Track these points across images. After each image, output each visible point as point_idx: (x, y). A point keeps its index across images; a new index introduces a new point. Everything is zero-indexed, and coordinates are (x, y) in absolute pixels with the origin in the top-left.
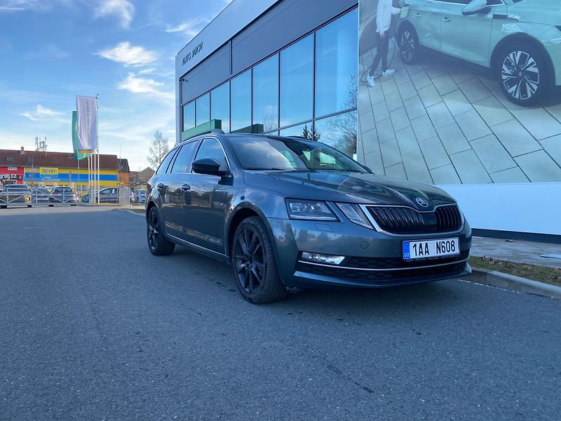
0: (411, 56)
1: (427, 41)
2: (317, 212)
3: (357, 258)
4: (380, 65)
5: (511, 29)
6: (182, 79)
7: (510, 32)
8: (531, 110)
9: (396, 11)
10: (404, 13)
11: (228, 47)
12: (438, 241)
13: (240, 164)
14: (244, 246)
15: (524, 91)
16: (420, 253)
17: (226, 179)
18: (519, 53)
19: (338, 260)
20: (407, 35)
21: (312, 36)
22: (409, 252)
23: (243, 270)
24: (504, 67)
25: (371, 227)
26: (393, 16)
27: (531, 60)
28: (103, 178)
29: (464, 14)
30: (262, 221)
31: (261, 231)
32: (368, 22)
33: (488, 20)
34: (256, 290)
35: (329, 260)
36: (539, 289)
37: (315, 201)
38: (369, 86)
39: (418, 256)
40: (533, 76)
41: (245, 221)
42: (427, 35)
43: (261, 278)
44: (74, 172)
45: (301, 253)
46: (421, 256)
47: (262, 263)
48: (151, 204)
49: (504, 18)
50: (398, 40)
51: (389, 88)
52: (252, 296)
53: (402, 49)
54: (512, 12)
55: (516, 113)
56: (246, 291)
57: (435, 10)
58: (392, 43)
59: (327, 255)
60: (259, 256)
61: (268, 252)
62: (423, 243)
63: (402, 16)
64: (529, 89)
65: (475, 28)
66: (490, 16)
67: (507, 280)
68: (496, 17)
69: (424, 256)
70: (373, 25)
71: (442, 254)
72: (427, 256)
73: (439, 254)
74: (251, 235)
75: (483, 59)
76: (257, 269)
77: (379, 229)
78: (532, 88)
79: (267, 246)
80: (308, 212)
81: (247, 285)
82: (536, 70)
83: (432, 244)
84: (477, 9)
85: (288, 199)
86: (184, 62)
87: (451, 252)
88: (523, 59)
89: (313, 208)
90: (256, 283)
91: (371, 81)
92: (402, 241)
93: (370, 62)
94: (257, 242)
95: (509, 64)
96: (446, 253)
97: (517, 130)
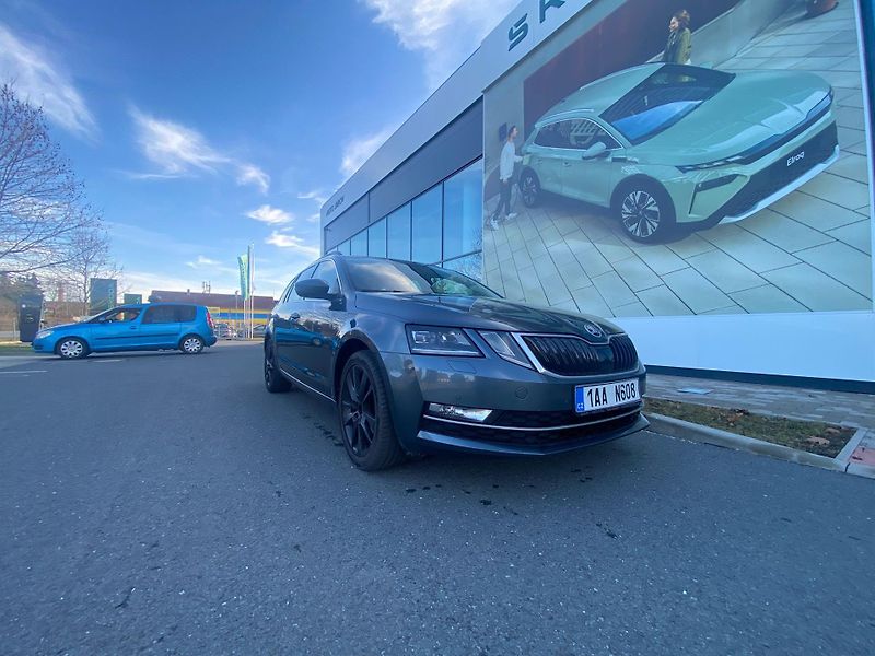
0: (532, 200)
1: (548, 185)
2: (451, 344)
3: (510, 412)
4: (504, 210)
5: (630, 170)
6: (326, 229)
7: (629, 173)
8: (652, 248)
9: (519, 159)
10: (526, 160)
11: (366, 199)
12: (617, 384)
13: (353, 284)
14: (353, 389)
15: (644, 229)
16: (597, 402)
17: (338, 304)
18: (639, 192)
19: (483, 415)
20: (530, 180)
21: (441, 186)
22: (583, 401)
23: (350, 422)
24: (624, 206)
25: (529, 366)
26: (515, 163)
27: (651, 199)
28: (256, 316)
29: (584, 158)
30: (374, 357)
31: (372, 370)
32: (492, 171)
33: (607, 163)
34: (366, 450)
35: (470, 414)
36: (717, 438)
37: (447, 328)
38: (493, 229)
39: (595, 408)
40: (653, 214)
41: (354, 356)
42: (549, 179)
43: (371, 436)
44: (233, 311)
45: (427, 404)
46: (598, 407)
47: (374, 416)
48: (268, 337)
49: (624, 160)
50: (521, 187)
51: (511, 231)
52: (360, 460)
53: (525, 193)
54: (630, 155)
55: (637, 250)
56: (354, 452)
57: (557, 156)
58: (514, 189)
59: (465, 408)
60: (370, 405)
61: (380, 400)
62: (600, 388)
63: (524, 163)
64: (649, 226)
65: (596, 171)
66: (609, 159)
67: (674, 425)
68: (614, 160)
69: (602, 406)
70: (497, 172)
71: (622, 402)
72: (605, 406)
73: (619, 403)
74: (360, 374)
75: (602, 200)
76: (367, 423)
77: (541, 369)
78: (652, 226)
79: (379, 392)
80: (438, 344)
81: (355, 443)
82: (656, 209)
83: (610, 388)
84: (598, 152)
85: (410, 326)
86: (328, 213)
87: (632, 399)
88: (643, 198)
89: (444, 338)
90: (366, 444)
91: (495, 224)
92: (573, 386)
93: (494, 207)
94: (368, 383)
95: (629, 204)
96: (627, 400)
97: (638, 266)
